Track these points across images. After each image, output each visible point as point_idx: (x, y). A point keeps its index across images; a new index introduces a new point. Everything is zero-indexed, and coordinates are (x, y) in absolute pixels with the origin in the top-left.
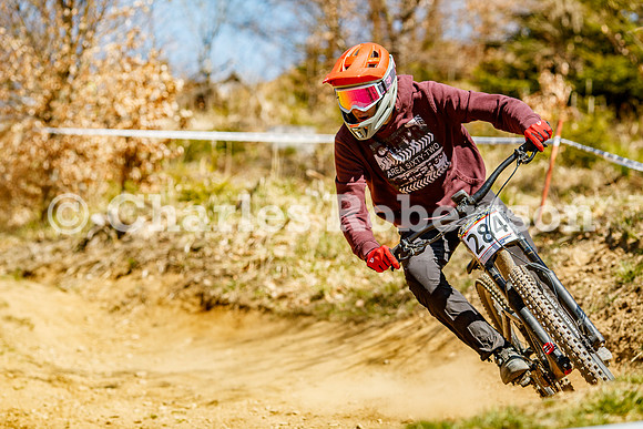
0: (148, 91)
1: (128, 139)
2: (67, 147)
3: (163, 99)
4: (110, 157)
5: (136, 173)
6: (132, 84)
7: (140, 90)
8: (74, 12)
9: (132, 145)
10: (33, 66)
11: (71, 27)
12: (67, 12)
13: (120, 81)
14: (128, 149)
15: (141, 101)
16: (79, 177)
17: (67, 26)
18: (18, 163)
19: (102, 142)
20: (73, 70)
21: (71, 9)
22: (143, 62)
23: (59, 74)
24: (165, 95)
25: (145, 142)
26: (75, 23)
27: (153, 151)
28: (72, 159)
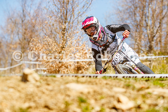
0: (83, 51)
1: (78, 62)
2: (62, 65)
3: (86, 53)
4: (74, 68)
5: (80, 72)
6: (79, 50)
7: (81, 51)
9: (79, 64)
10: (55, 45)
11: (64, 36)
12: (63, 32)
13: (76, 49)
14: (78, 66)
15: (81, 54)
16: (66, 72)
17: (63, 35)
19: (71, 64)
20: (64, 46)
21: (64, 31)
22: (82, 44)
23: (61, 47)
25: (82, 63)
26: (65, 35)
27: (84, 66)
28: (64, 68)
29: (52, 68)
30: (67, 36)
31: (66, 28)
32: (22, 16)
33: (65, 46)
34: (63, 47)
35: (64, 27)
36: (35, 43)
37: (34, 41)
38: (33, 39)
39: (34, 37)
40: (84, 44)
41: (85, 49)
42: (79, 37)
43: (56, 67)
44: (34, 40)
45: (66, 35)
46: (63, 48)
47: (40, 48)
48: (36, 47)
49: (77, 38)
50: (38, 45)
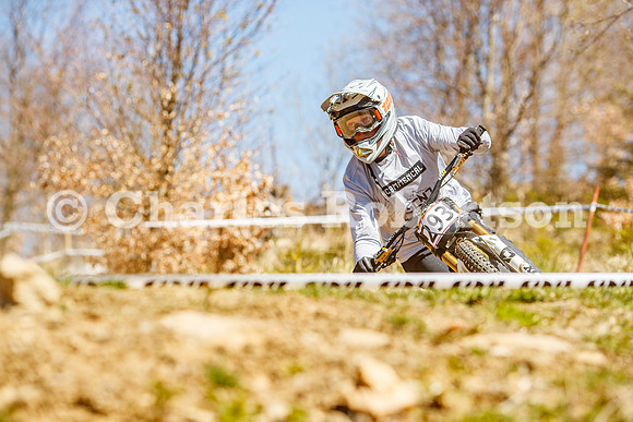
0: (240, 187)
1: (221, 230)
2: (162, 239)
3: (254, 195)
4: (206, 250)
5: (230, 265)
6: (226, 182)
7: (233, 187)
8: (173, 114)
9: (225, 237)
10: (134, 165)
11: (169, 128)
12: (165, 114)
13: (214, 179)
14: (221, 242)
16: (175, 267)
17: (165, 127)
18: (118, 254)
19: (197, 235)
20: (170, 169)
21: (169, 112)
22: (237, 161)
23: (159, 171)
24: (256, 191)
25: (237, 234)
26: (174, 125)
27: (245, 244)
28: (168, 251)
29: (123, 250)
30: (181, 128)
31: (178, 98)
32: (11, 53)
33: (174, 166)
34: (167, 172)
35: (169, 97)
36: (58, 156)
37: (55, 148)
38: (53, 138)
39: (56, 134)
40: (246, 161)
41: (248, 181)
42: (226, 136)
43: (136, 247)
44: (54, 143)
45: (177, 124)
46: (163, 174)
47: (77, 176)
48: (64, 170)
49: (220, 135)
50: (68, 162)
